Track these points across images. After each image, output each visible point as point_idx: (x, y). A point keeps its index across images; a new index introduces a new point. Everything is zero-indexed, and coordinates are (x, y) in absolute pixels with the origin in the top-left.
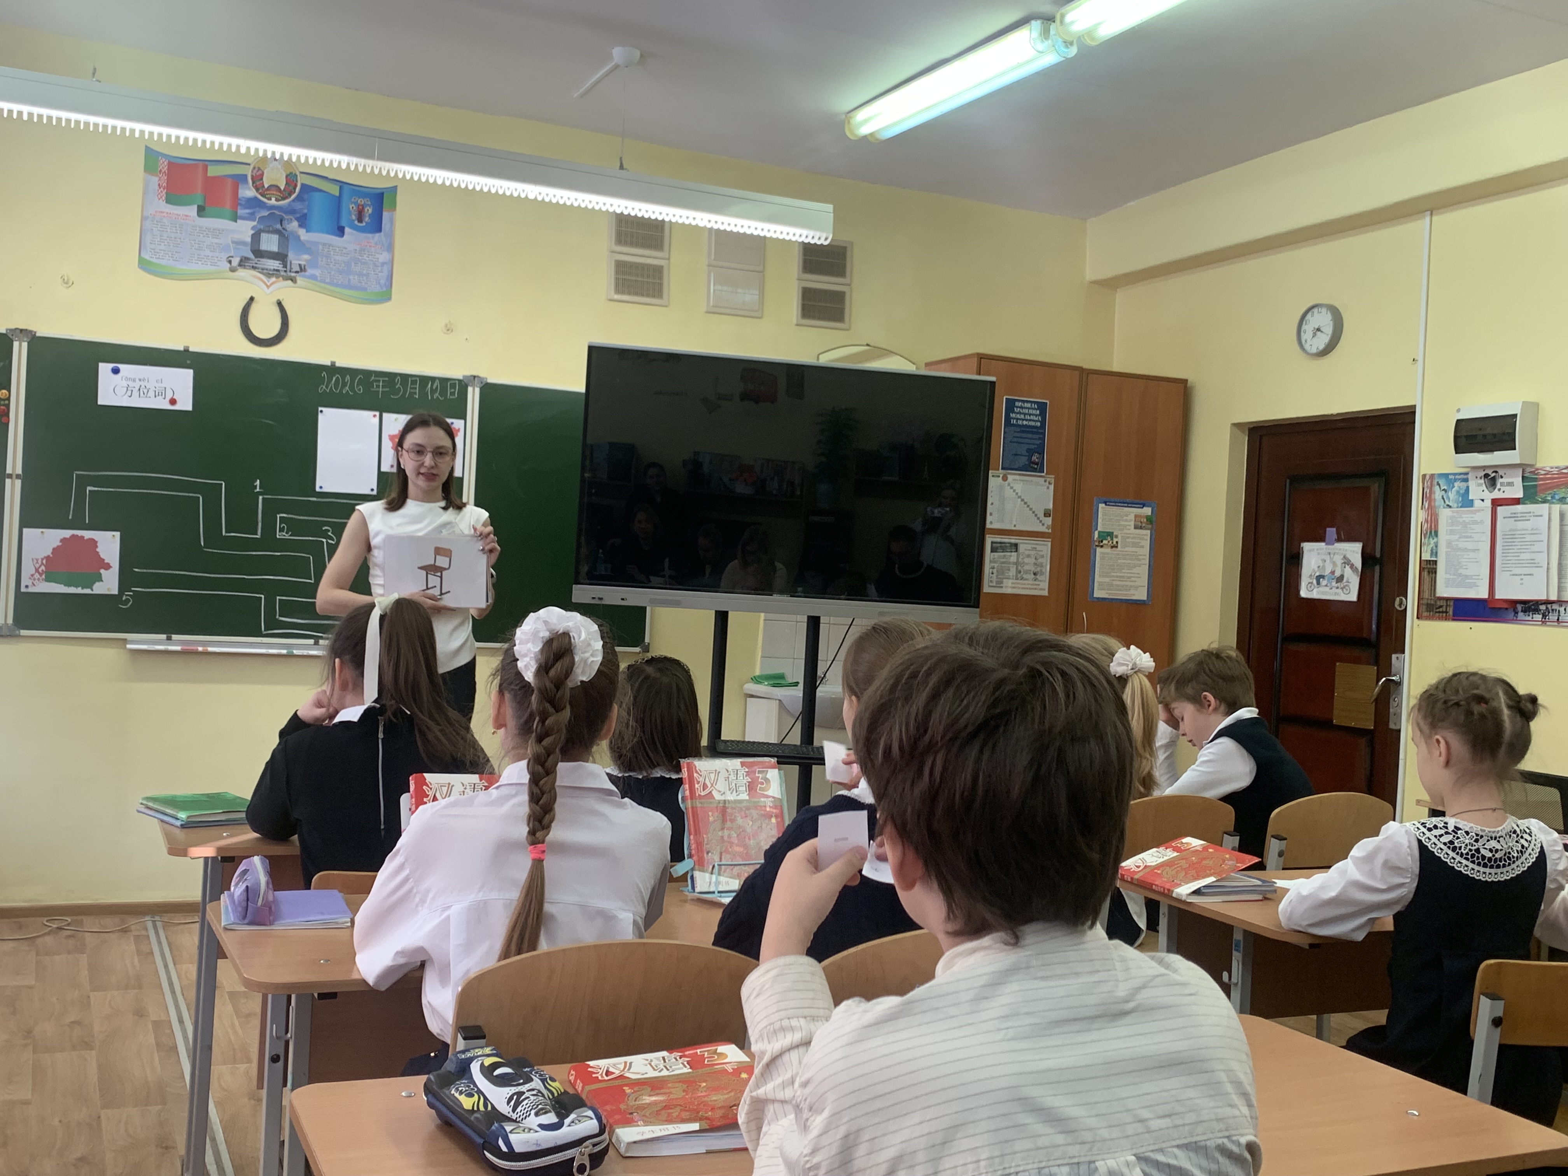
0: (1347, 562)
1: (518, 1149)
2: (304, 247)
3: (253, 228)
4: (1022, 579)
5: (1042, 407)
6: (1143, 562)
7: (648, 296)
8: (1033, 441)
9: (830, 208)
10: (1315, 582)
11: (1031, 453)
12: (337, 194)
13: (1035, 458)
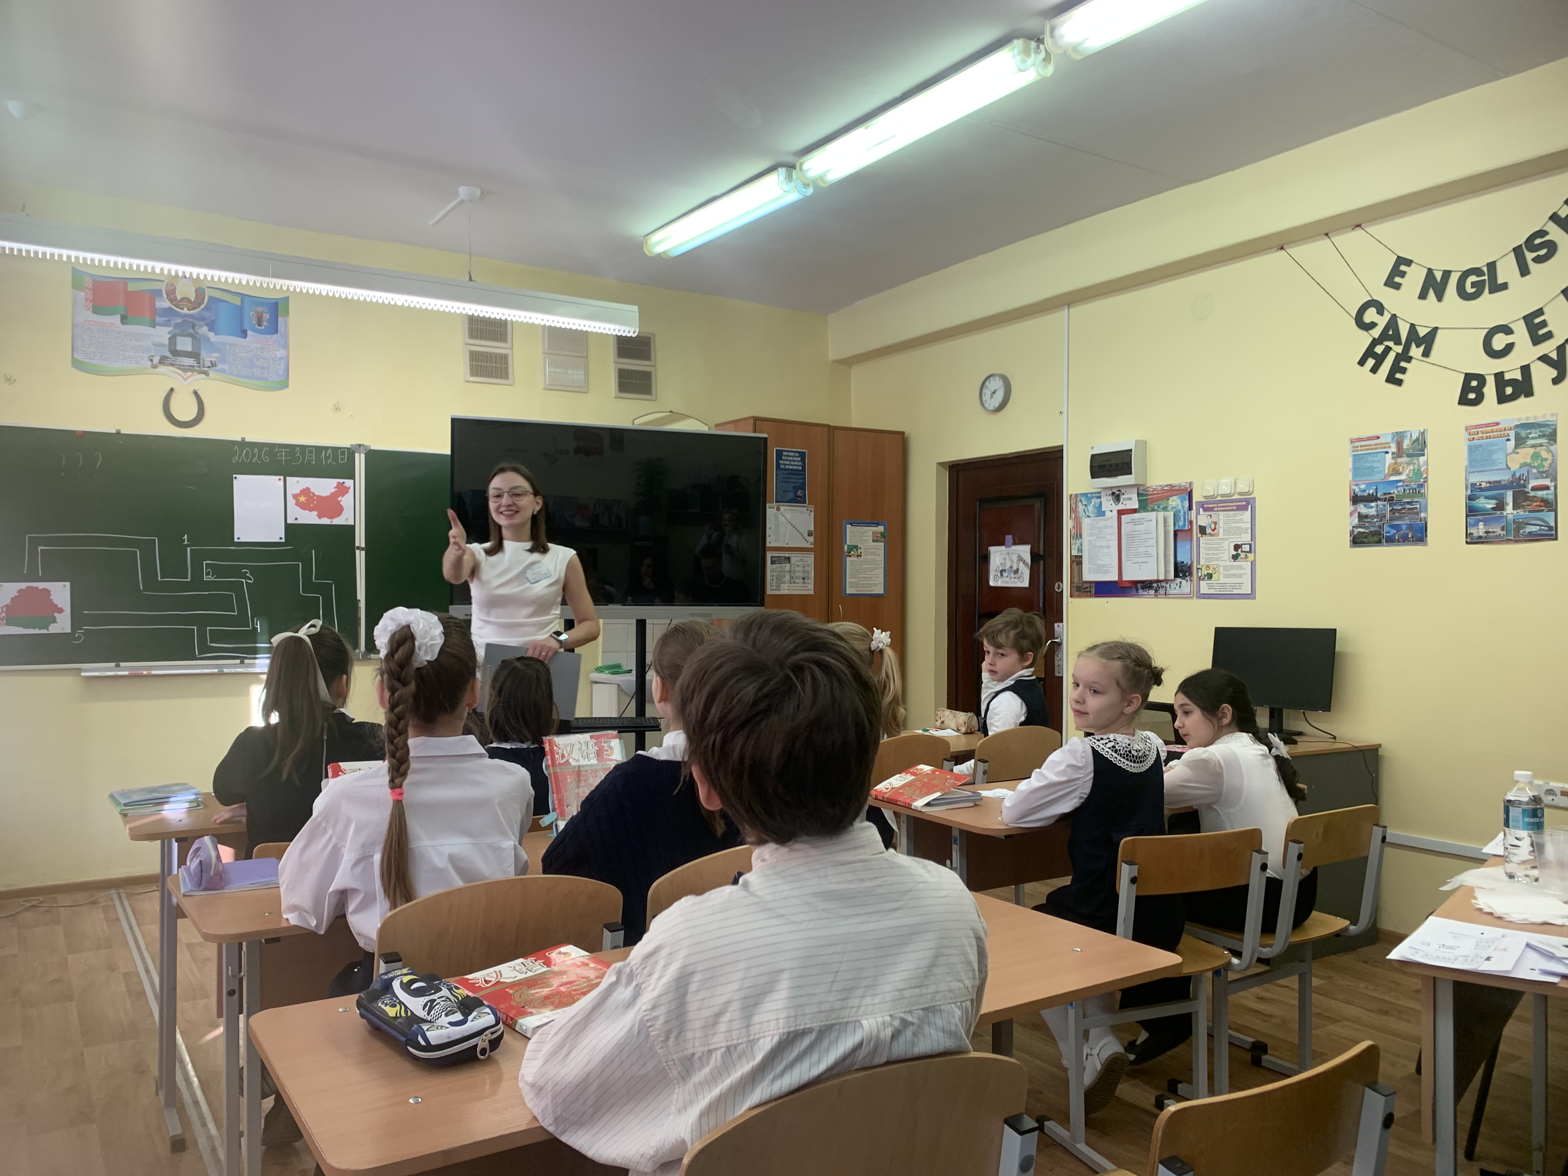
0: (1020, 559)
1: (433, 1042)
2: (214, 348)
3: (169, 333)
4: (794, 583)
5: (802, 455)
6: (879, 566)
7: (497, 377)
8: (796, 481)
9: (635, 308)
10: (999, 574)
11: (796, 489)
12: (240, 304)
13: (799, 493)
